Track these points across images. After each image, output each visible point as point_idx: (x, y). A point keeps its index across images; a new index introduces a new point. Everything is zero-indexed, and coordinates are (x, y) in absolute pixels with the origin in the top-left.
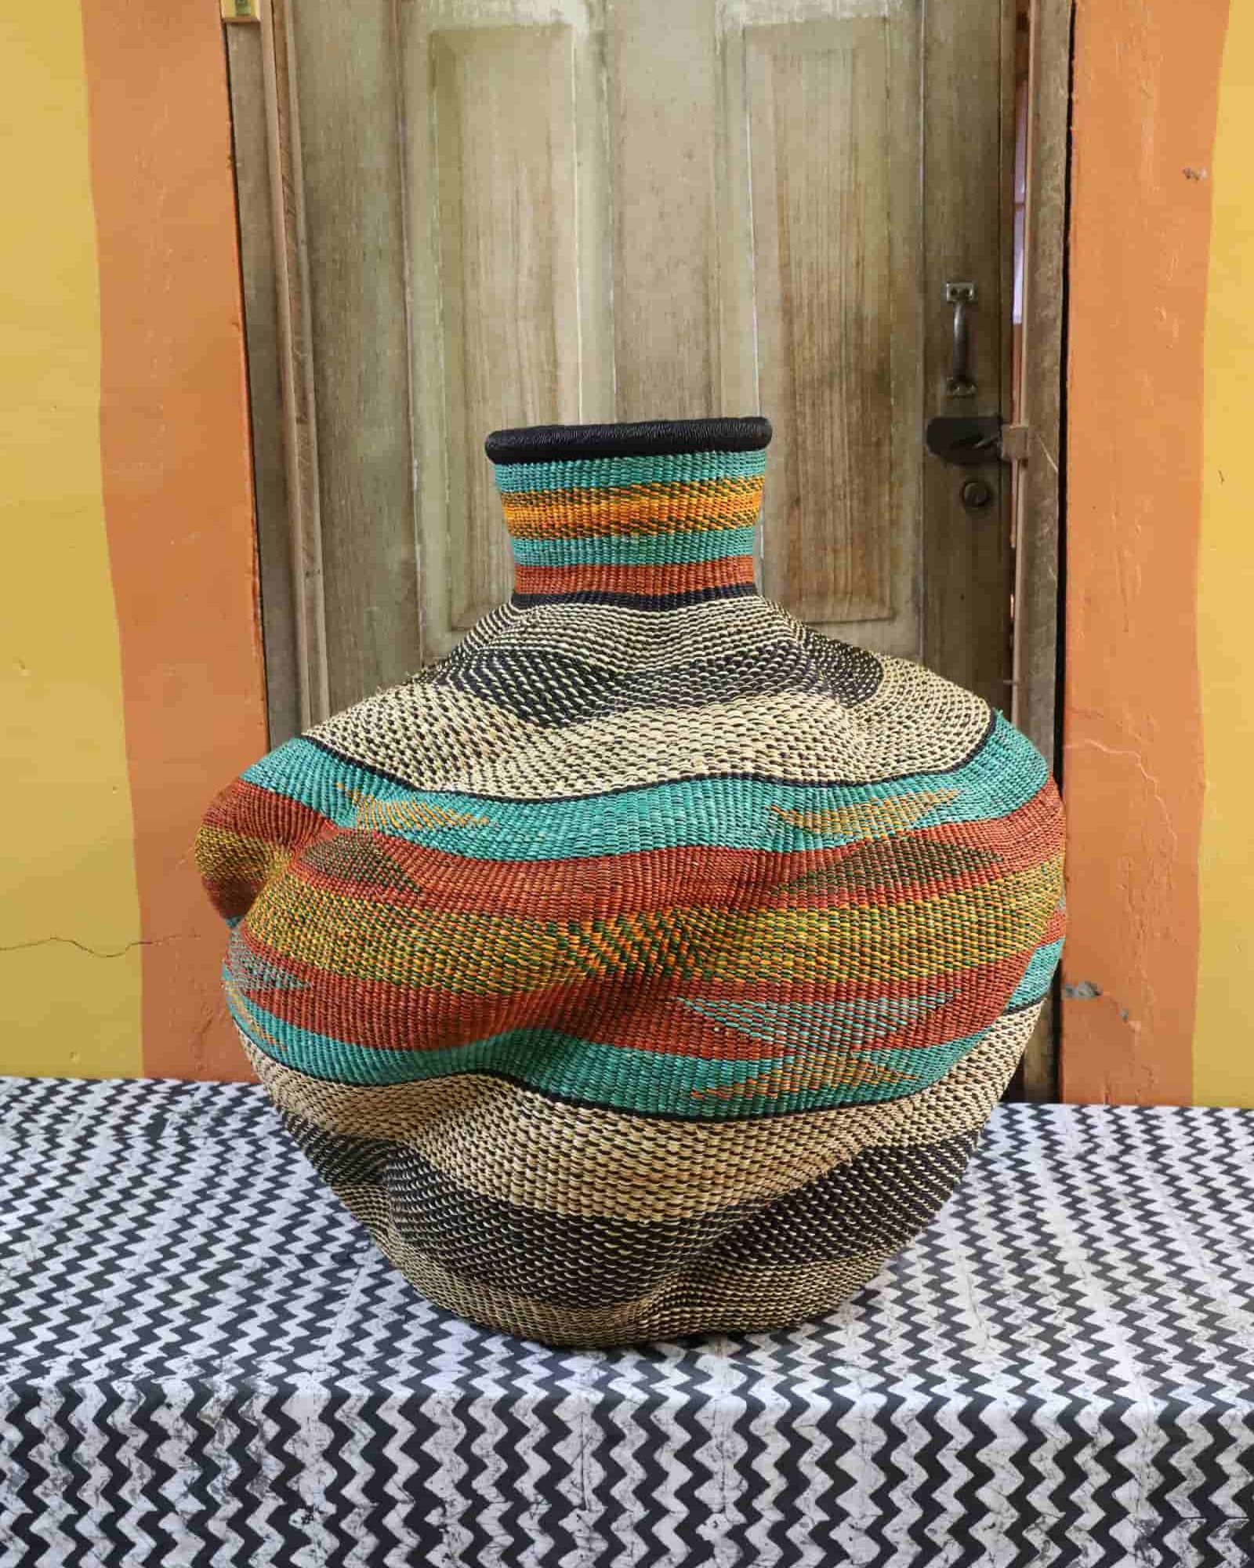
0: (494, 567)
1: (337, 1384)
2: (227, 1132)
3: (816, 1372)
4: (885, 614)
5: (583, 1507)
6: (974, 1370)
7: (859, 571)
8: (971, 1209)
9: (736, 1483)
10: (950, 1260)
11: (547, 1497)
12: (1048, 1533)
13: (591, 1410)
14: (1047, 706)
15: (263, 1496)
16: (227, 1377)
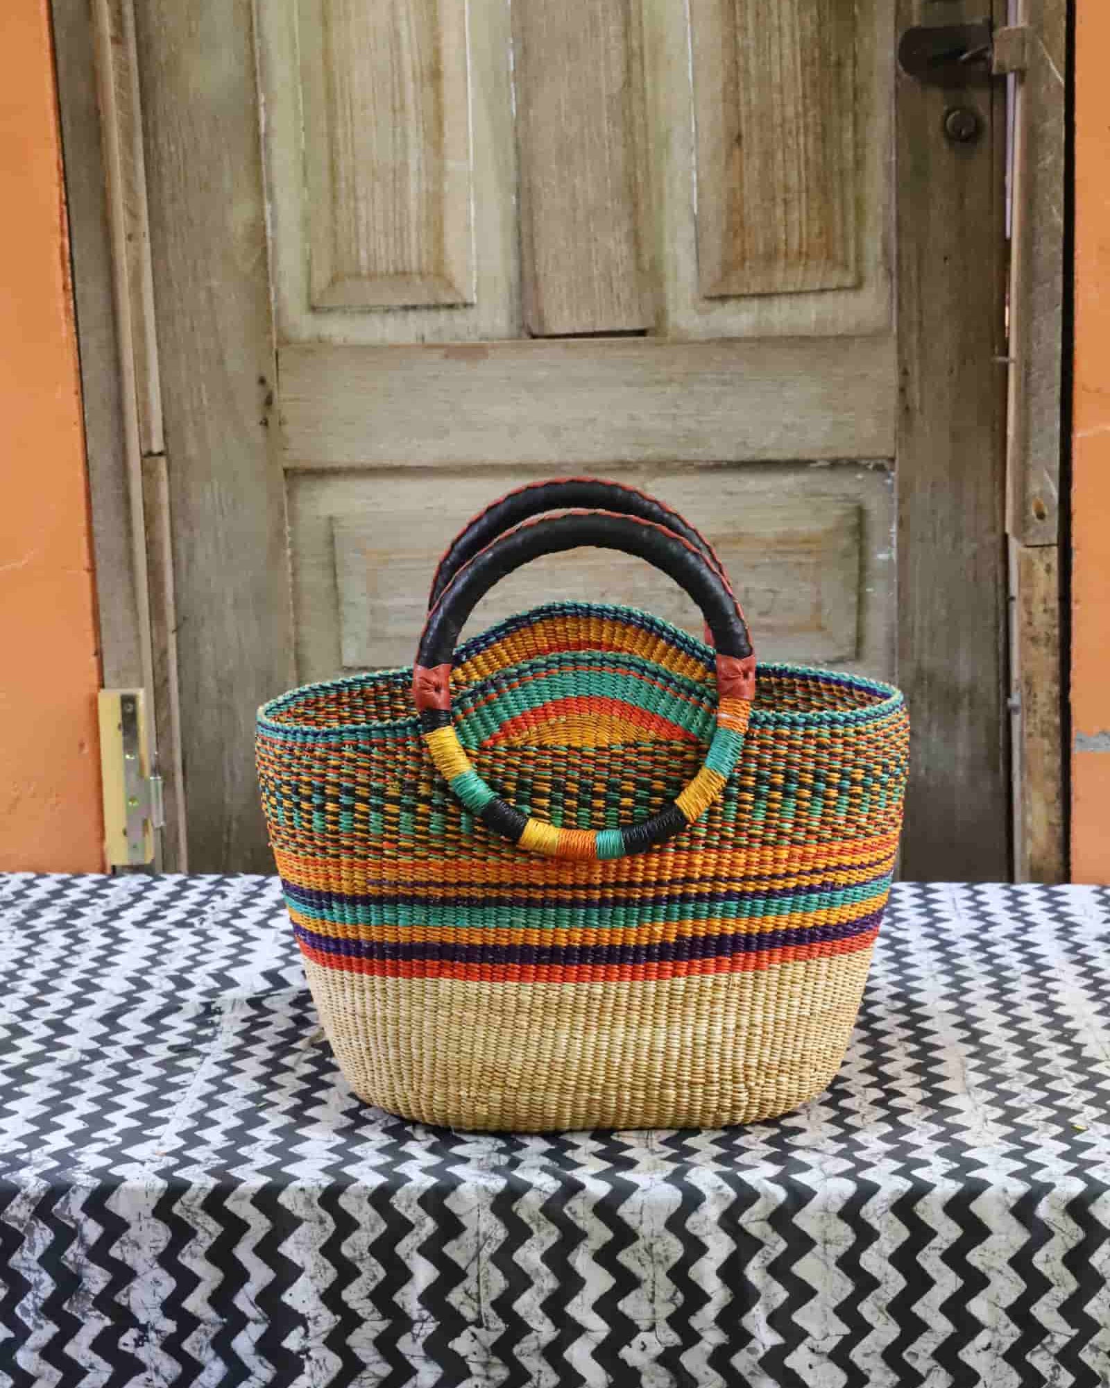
0: (362, 229)
1: (176, 1174)
2: (39, 924)
3: (770, 1158)
4: (849, 280)
5: (478, 1323)
6: (966, 1154)
7: (816, 229)
8: (966, 991)
9: (670, 1294)
10: (940, 1043)
11: (433, 1312)
12: (1057, 1356)
13: (491, 1200)
14: (1051, 386)
15: (84, 1314)
16: (38, 1171)
